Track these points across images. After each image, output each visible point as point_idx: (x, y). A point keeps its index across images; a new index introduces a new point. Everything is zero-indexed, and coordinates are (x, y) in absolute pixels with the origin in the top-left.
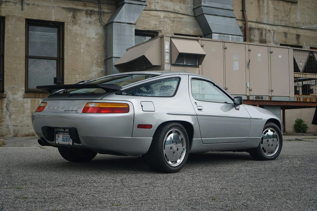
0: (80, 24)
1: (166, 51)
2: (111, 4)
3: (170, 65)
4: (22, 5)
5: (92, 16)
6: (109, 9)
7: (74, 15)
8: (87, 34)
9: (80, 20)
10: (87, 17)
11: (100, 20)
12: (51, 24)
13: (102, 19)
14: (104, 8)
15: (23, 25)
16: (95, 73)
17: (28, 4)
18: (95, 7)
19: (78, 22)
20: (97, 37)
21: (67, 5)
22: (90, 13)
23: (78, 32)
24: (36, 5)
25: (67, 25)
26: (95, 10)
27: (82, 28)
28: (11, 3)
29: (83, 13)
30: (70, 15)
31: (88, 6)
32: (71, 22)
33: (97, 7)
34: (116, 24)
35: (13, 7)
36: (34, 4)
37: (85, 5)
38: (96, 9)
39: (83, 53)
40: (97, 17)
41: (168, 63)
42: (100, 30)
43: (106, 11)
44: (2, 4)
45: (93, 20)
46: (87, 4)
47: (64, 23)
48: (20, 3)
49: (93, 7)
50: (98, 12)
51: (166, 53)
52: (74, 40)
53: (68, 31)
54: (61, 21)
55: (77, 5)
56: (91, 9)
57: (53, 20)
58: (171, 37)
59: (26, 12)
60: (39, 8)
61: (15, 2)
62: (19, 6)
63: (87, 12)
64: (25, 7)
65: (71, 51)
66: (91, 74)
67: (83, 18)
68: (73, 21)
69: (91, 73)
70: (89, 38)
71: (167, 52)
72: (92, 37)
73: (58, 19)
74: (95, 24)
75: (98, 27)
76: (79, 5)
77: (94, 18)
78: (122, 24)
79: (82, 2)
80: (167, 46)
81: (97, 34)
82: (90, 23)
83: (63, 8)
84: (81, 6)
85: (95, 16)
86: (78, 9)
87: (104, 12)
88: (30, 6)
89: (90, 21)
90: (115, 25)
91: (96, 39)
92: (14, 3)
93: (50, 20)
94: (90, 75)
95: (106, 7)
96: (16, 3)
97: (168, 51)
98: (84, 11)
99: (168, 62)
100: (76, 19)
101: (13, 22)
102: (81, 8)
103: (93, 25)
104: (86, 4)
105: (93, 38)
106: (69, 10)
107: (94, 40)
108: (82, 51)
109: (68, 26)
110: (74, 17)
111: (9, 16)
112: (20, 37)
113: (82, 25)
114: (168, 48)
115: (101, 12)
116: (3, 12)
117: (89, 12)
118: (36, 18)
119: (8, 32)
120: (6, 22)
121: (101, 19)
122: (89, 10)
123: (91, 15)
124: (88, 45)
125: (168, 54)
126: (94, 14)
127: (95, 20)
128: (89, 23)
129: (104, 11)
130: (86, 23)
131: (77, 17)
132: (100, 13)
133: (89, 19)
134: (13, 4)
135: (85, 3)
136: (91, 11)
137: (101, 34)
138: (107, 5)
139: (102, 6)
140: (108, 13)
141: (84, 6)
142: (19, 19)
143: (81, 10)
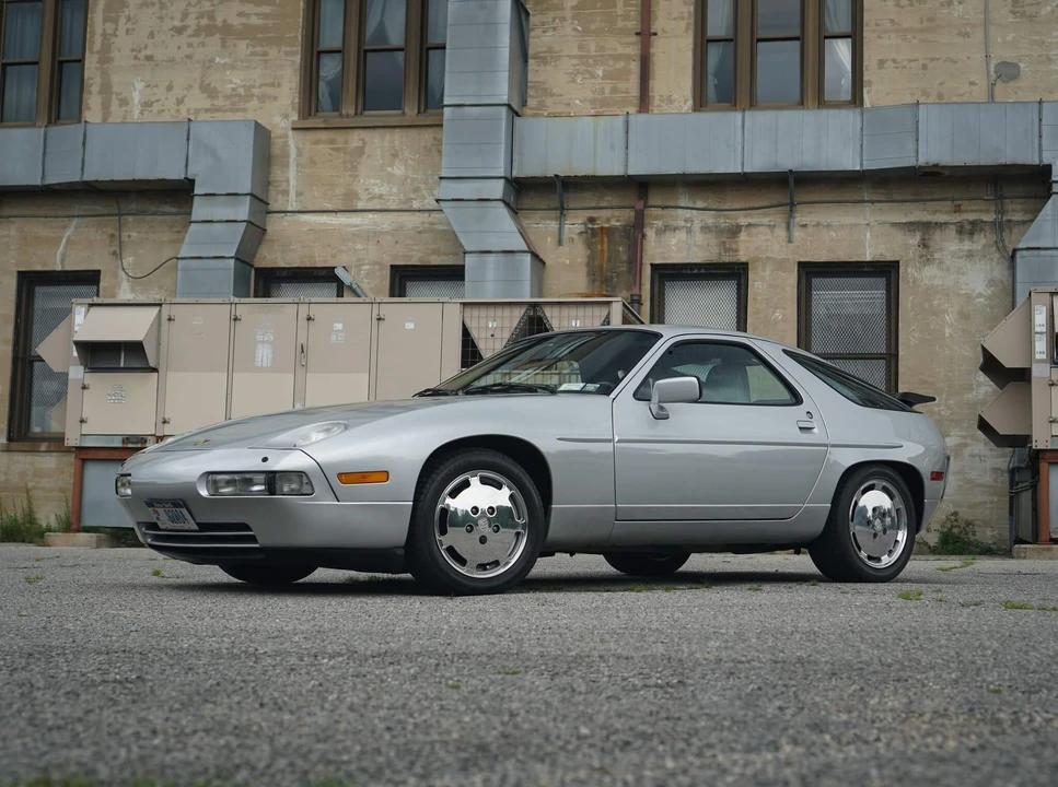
0: (943, 262)
1: (1038, 329)
2: (1035, 197)
3: (1049, 365)
4: (788, 228)
5: (976, 237)
6: (1026, 212)
7: (924, 239)
8: (963, 287)
9: (941, 249)
10: (961, 240)
11: (1001, 245)
12: (866, 269)
13: (1007, 240)
14: (1014, 210)
15: (791, 280)
16: (983, 390)
17: (805, 226)
18: (987, 211)
19: (936, 256)
20: (990, 293)
21: (906, 216)
22: (969, 230)
23: (937, 282)
24: (824, 226)
25: (906, 267)
26: (985, 219)
27: (948, 270)
28: (761, 229)
29: (952, 232)
30: (915, 240)
31: (966, 211)
32: (918, 258)
33: (993, 209)
34: (1024, 253)
35: (767, 237)
36: (818, 225)
37: (958, 210)
38: (989, 217)
39: (951, 336)
40: (992, 238)
41: (1042, 361)
42: (999, 271)
43: (1017, 217)
44: (740, 231)
45: (979, 248)
46: (965, 205)
47: (898, 262)
48: (784, 225)
49: (981, 211)
50: (993, 223)
51: (1037, 336)
52: (926, 305)
53: (908, 283)
54: (889, 258)
55: (935, 212)
56: (972, 217)
57: (868, 259)
58: (1052, 294)
59: (798, 246)
60: (832, 233)
61: (772, 223)
62: (781, 233)
63: (962, 227)
64: (797, 234)
65: (916, 335)
66: (974, 393)
67: (950, 245)
68: (921, 257)
69: (972, 389)
70: (968, 297)
71: (1041, 333)
72: (977, 291)
73: (881, 255)
74: (984, 256)
75: (994, 264)
76: (940, 212)
77: (984, 241)
78: (1042, 252)
79: (949, 203)
80: (1040, 319)
81: (991, 282)
82: (970, 255)
83: (894, 225)
84: (947, 212)
85: (985, 236)
86: (936, 223)
87: (1009, 221)
88: (810, 229)
89: (970, 251)
90: (1022, 257)
91: (988, 298)
92: (769, 226)
93: (860, 260)
94: (970, 396)
95: (1018, 207)
96: (774, 226)
97: (1044, 329)
98: (953, 227)
99: (1044, 356)
100: (931, 250)
101: (768, 273)
102: (942, 218)
103: (980, 260)
104: (960, 205)
105: (980, 295)
106: (911, 226)
107: (982, 300)
108: (948, 331)
109: (909, 270)
110: (924, 245)
111: (757, 260)
112: (784, 309)
113: (948, 262)
114: (1044, 323)
115: (1000, 223)
116: (742, 253)
117: (968, 227)
118: (823, 256)
119: (755, 300)
120: (751, 276)
121: (1003, 241)
122: (968, 220)
123: (971, 233)
124: (964, 316)
125: (1044, 337)
126: (982, 230)
127: (984, 246)
128: (967, 256)
129: (1012, 218)
130: (959, 258)
131: (932, 244)
132: (1000, 227)
133: (967, 245)
134: (767, 230)
135: (957, 203)
136: (973, 223)
137: (1002, 282)
138: (1023, 200)
139: (1009, 206)
140: (1024, 222)
141: (955, 212)
142: (780, 265)
143: (945, 223)
